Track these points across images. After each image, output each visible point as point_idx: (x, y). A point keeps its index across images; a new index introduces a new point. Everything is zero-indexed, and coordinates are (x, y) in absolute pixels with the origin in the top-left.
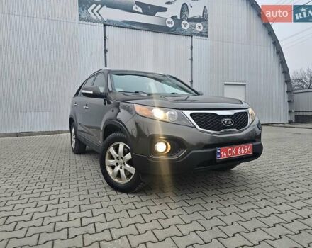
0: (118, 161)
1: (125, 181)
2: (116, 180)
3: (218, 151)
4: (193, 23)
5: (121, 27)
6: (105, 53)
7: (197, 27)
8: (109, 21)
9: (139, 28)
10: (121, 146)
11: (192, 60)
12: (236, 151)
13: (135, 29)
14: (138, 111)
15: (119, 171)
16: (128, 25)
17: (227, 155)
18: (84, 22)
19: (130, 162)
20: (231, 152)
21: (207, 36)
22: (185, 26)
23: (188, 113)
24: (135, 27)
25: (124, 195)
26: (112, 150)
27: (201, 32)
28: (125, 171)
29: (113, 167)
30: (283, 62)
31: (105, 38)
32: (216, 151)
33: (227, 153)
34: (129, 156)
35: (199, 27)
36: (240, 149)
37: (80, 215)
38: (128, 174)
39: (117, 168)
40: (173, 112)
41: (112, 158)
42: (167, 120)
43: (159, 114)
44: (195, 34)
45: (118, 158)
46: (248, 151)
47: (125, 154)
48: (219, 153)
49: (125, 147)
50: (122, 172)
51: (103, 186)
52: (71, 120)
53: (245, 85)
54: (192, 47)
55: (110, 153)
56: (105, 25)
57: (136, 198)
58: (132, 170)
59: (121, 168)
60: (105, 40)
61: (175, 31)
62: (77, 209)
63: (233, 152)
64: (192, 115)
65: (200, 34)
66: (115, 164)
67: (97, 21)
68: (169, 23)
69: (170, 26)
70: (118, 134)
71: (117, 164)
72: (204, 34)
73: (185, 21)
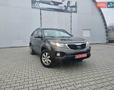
0: (46, 58)
1: (48, 64)
2: (45, 64)
3: (76, 56)
4: (72, 8)
5: (46, 10)
6: (41, 19)
7: (73, 9)
8: (42, 8)
9: (53, 10)
10: (47, 54)
11: (71, 21)
12: (81, 56)
13: (51, 11)
14: (52, 44)
15: (46, 61)
16: (49, 9)
17: (78, 57)
18: (34, 9)
19: (49, 59)
21: (77, 12)
22: (69, 9)
23: (67, 44)
25: (48, 68)
26: (44, 55)
27: (74, 11)
28: (48, 61)
29: (44, 60)
30: (104, 21)
31: (41, 14)
34: (49, 57)
35: (74, 9)
36: (83, 55)
37: (35, 74)
38: (49, 62)
39: (46, 60)
40: (62, 44)
41: (44, 57)
42: (60, 47)
43: (58, 45)
44: (72, 12)
45: (46, 57)
46: (85, 56)
47: (48, 56)
48: (76, 57)
49: (48, 54)
50: (47, 61)
51: (41, 65)
52: (30, 44)
53: (90, 30)
54: (71, 17)
55: (43, 56)
56: (41, 10)
57: (51, 70)
58: (50, 61)
59: (47, 60)
60: (41, 15)
61: (65, 11)
62: (34, 72)
64: (68, 45)
65: (74, 12)
66: (45, 59)
67: (38, 8)
68: (63, 8)
69: (63, 9)
70: (46, 50)
71: (46, 59)
72: (76, 12)
73: (69, 7)
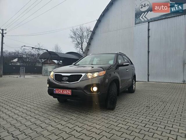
6: (149, 38)
8: (151, 19)
9: (173, 16)
13: (169, 18)
17: (58, 92)
18: (138, 25)
20: (60, 91)
24: (170, 16)
31: (149, 30)
32: (53, 90)
33: (58, 91)
36: (65, 91)
56: (149, 22)
63: (61, 92)
64: (55, 75)
